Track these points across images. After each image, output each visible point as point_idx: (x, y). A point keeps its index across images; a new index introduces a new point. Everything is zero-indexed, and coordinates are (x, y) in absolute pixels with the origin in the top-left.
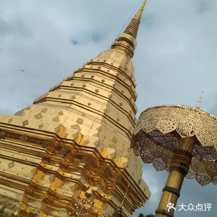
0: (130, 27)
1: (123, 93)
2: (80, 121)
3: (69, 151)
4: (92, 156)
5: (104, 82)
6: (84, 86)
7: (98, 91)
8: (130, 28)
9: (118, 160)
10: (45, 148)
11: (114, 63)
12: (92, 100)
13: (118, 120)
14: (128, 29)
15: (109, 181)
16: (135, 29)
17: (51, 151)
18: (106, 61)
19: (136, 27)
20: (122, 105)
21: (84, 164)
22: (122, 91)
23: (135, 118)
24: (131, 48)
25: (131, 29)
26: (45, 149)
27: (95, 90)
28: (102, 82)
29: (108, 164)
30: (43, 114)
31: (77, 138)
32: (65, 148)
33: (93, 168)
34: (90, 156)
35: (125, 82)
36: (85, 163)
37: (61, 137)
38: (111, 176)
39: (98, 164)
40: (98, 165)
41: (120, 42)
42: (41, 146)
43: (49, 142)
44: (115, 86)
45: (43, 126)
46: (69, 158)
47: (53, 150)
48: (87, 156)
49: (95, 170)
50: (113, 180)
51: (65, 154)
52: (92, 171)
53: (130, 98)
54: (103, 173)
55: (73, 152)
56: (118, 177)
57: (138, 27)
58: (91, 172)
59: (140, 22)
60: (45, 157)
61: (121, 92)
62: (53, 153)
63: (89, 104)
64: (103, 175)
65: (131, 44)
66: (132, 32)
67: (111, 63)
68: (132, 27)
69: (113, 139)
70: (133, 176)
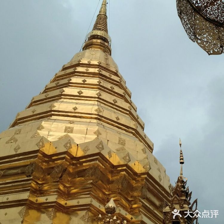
0: (98, 23)
1: (114, 89)
2: (69, 130)
3: (65, 170)
4: (98, 165)
5: (85, 82)
6: (62, 91)
7: (82, 93)
8: (97, 25)
9: (135, 165)
10: (30, 176)
11: (91, 61)
12: (77, 104)
13: (118, 119)
14: (96, 26)
15: (132, 197)
16: (103, 24)
17: (40, 179)
18: (81, 61)
19: (104, 23)
20: (116, 102)
21: (91, 181)
22: (111, 87)
23: (137, 116)
24: (106, 44)
25: (100, 25)
26: (31, 178)
27: (78, 92)
28: (82, 82)
29: (124, 173)
30: (17, 136)
31: (70, 147)
32: (58, 167)
33: (105, 185)
34: (96, 166)
35: (111, 78)
36: (92, 178)
37: (49, 154)
38: (133, 189)
39: (110, 176)
40: (111, 179)
41: (91, 41)
42: (25, 176)
43: (34, 166)
44: (101, 83)
45: (19, 148)
46: (68, 181)
47: (42, 176)
48: (91, 168)
49: (108, 187)
50: (135, 194)
51: (60, 175)
52: (105, 189)
53: (124, 93)
54: (120, 187)
55: (71, 170)
56: (142, 187)
57: (106, 22)
58: (104, 191)
59: (107, 17)
60: (35, 189)
61: (110, 89)
62: (43, 180)
63: (75, 109)
64: (121, 191)
65: (105, 40)
66: (101, 28)
67: (88, 62)
68: (100, 23)
69: (119, 141)
70: (160, 181)
